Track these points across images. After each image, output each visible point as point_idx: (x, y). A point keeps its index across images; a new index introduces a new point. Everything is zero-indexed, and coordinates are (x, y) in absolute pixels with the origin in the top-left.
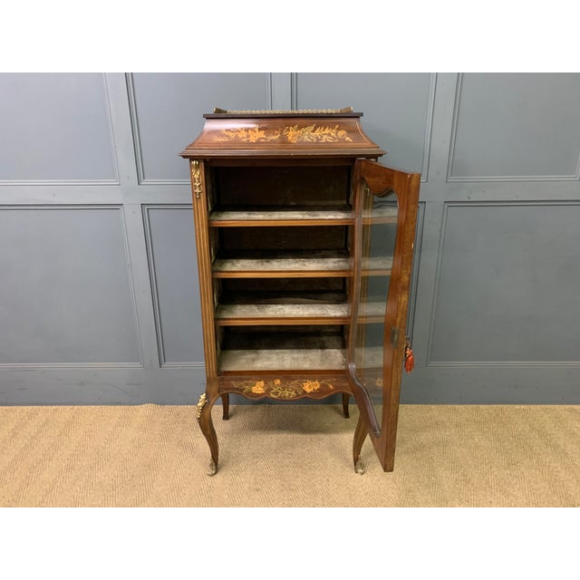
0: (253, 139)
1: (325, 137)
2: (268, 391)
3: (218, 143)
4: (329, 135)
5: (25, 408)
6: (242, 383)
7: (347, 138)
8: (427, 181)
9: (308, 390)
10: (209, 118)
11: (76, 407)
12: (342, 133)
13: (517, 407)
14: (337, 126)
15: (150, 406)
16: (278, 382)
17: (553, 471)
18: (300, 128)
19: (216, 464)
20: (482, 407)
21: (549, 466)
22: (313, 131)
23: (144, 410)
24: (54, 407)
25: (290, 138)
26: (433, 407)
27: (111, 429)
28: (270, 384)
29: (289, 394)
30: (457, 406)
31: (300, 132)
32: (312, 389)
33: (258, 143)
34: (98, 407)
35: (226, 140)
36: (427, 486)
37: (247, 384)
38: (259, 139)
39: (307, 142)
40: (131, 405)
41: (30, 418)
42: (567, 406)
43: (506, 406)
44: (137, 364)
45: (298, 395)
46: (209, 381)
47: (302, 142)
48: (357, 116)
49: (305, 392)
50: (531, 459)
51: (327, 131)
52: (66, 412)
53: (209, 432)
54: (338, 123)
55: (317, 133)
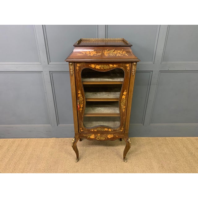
0: (92, 55)
1: (118, 54)
2: (96, 137)
3: (79, 56)
4: (120, 53)
5: (11, 139)
6: (87, 135)
7: (126, 55)
8: (154, 64)
9: (109, 137)
10: (75, 46)
11: (28, 139)
12: (124, 52)
14: (122, 50)
16: (99, 135)
17: (191, 163)
18: (109, 50)
19: (78, 158)
21: (190, 161)
22: (114, 52)
23: (52, 140)
24: (21, 139)
25: (105, 54)
27: (41, 148)
28: (96, 135)
29: (103, 138)
31: (109, 52)
32: (110, 137)
33: (94, 56)
34: (36, 139)
35: (82, 55)
37: (89, 135)
38: (94, 54)
39: (112, 56)
40: (48, 138)
41: (13, 143)
44: (49, 125)
45: (106, 139)
46: (76, 134)
47: (110, 56)
48: (130, 46)
49: (108, 138)
50: (184, 158)
52: (25, 141)
53: (76, 150)
54: (123, 49)
55: (115, 52)
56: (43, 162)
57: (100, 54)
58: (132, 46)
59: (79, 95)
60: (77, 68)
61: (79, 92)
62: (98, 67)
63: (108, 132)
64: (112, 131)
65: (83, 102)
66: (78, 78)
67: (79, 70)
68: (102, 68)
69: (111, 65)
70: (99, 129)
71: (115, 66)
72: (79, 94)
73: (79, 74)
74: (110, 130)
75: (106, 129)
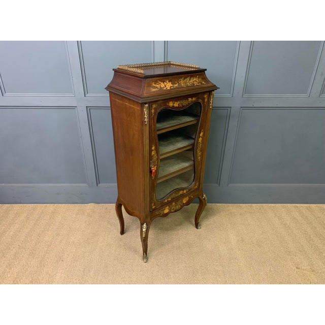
1: (195, 82)
2: (170, 209)
3: (154, 92)
5: (31, 205)
7: (203, 82)
11: (55, 205)
12: (200, 79)
13: (270, 205)
14: (198, 77)
15: (92, 204)
16: (174, 203)
18: (184, 79)
20: (253, 205)
23: (90, 207)
24: (45, 205)
25: (182, 85)
26: (230, 205)
27: (74, 216)
28: (171, 206)
29: (178, 207)
30: (241, 205)
31: (185, 81)
32: (186, 201)
33: (171, 89)
35: (157, 90)
36: (224, 243)
37: (162, 211)
38: (171, 87)
39: (190, 86)
40: (83, 204)
42: (294, 205)
43: (264, 205)
44: (85, 185)
45: (181, 206)
47: (188, 86)
49: (183, 203)
51: (195, 80)
52: (51, 207)
54: (198, 75)
55: (191, 81)
56: (77, 234)
57: (177, 85)
58: (206, 70)
59: (153, 153)
60: (153, 111)
61: (153, 148)
62: (176, 105)
63: (183, 196)
64: (187, 192)
65: (156, 162)
66: (153, 126)
67: (155, 113)
68: (181, 106)
69: (190, 99)
70: (174, 196)
71: (194, 99)
72: (153, 150)
73: (154, 120)
74: (185, 191)
75: (181, 192)
